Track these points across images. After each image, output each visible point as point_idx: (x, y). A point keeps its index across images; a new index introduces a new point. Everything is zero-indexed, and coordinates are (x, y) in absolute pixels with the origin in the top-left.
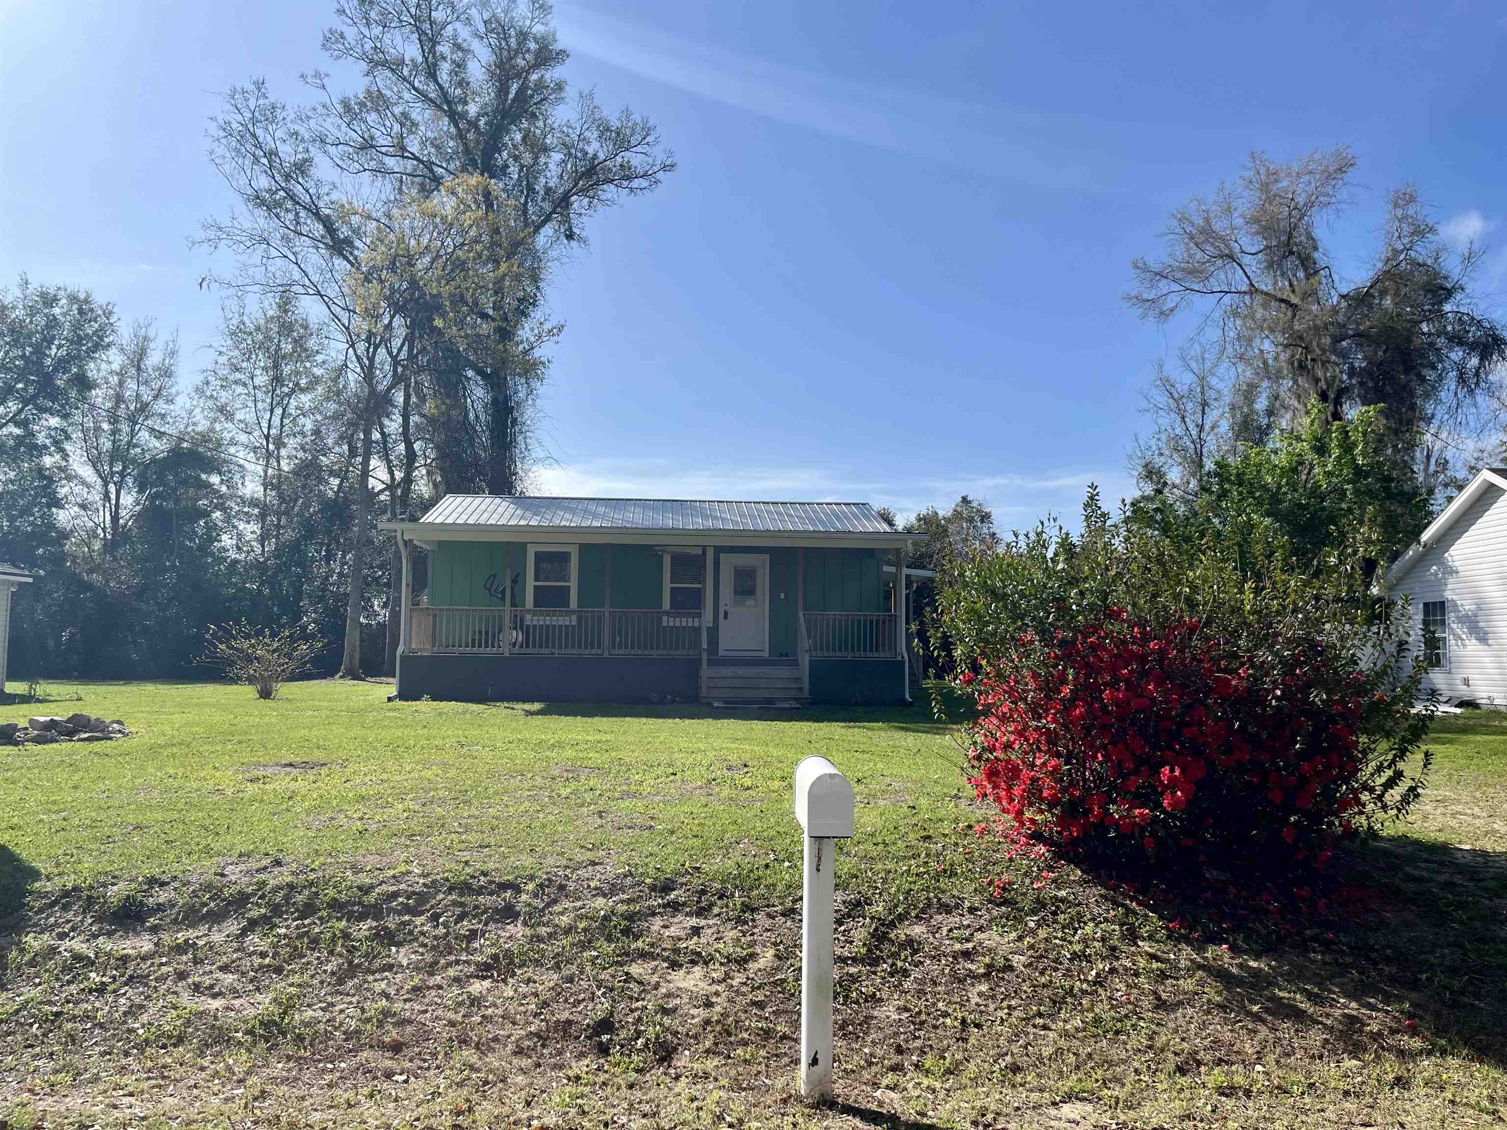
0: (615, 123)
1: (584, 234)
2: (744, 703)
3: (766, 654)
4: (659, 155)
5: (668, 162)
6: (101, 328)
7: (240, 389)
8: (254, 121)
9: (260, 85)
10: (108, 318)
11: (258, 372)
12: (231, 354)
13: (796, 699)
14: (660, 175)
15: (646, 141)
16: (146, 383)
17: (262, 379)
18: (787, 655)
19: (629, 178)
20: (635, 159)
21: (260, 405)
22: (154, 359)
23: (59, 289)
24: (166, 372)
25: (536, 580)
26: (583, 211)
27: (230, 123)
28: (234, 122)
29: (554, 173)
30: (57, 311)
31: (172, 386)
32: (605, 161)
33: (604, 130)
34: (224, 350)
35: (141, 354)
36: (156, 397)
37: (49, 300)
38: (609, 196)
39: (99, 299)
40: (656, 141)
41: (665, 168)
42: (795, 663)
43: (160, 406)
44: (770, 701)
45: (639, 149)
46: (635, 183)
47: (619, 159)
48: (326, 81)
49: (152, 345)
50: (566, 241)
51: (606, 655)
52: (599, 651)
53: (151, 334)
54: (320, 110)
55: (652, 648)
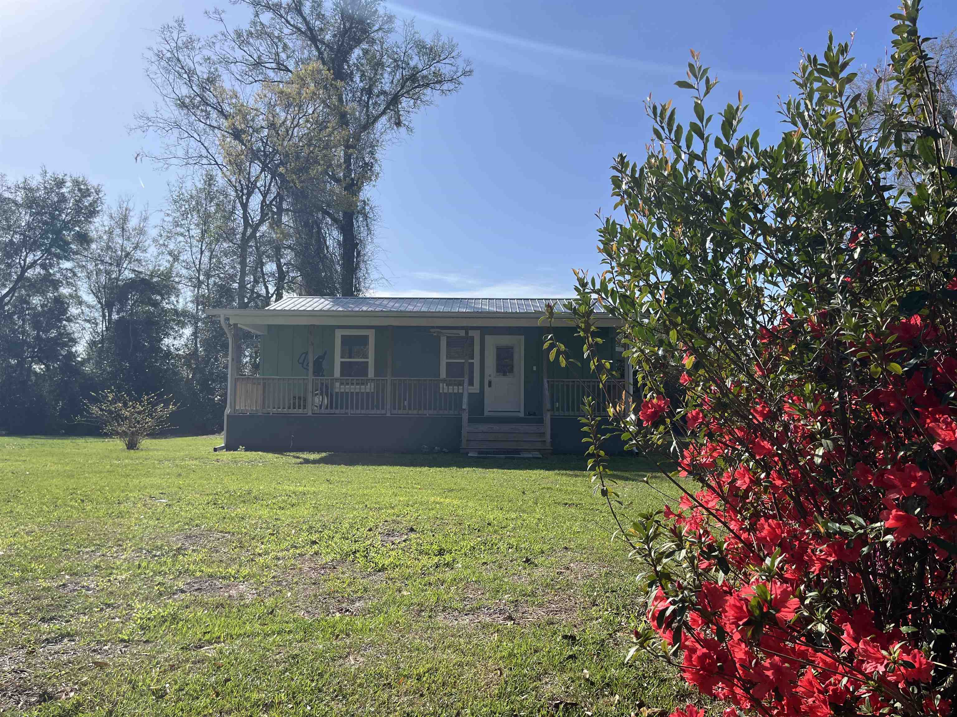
0: (429, 42)
1: (411, 125)
2: (494, 453)
3: (522, 415)
4: (461, 65)
5: (468, 69)
6: (95, 202)
7: (181, 238)
8: (178, 48)
9: (180, 23)
10: (98, 194)
11: (192, 227)
12: (175, 215)
13: (539, 450)
14: (462, 79)
15: (452, 55)
16: (128, 239)
17: (196, 232)
18: (534, 414)
19: (439, 82)
20: (445, 69)
21: (194, 250)
22: (133, 223)
23: (66, 175)
24: (141, 232)
25: (342, 357)
26: (411, 110)
27: (162, 51)
28: (164, 49)
29: (387, 80)
30: (64, 190)
31: (146, 241)
32: (422, 70)
33: (421, 46)
34: (170, 212)
35: (125, 219)
36: (135, 248)
37: (60, 183)
38: (427, 98)
39: (93, 182)
40: (459, 55)
41: (464, 74)
42: (541, 421)
43: (138, 254)
44: (517, 451)
45: (447, 61)
46: (445, 87)
47: (433, 69)
48: (223, 16)
49: (132, 214)
50: (395, 127)
51: (388, 415)
52: (383, 412)
53: (131, 206)
54: (220, 37)
55: (425, 409)
